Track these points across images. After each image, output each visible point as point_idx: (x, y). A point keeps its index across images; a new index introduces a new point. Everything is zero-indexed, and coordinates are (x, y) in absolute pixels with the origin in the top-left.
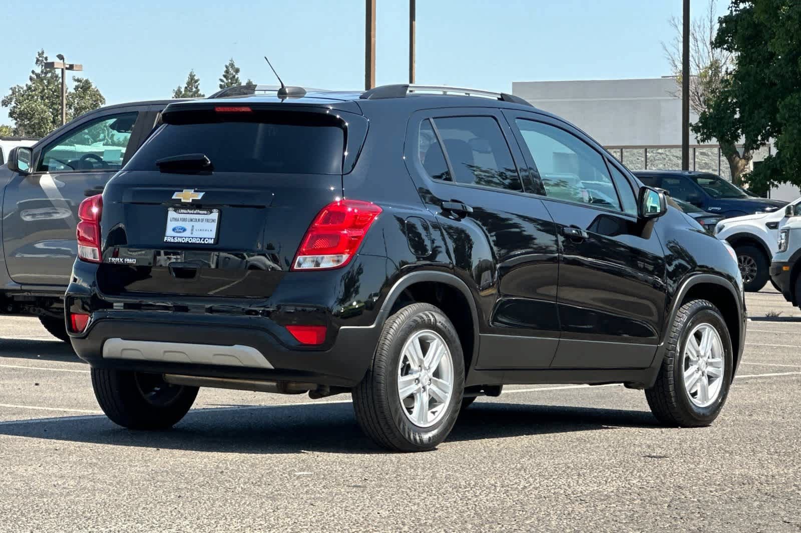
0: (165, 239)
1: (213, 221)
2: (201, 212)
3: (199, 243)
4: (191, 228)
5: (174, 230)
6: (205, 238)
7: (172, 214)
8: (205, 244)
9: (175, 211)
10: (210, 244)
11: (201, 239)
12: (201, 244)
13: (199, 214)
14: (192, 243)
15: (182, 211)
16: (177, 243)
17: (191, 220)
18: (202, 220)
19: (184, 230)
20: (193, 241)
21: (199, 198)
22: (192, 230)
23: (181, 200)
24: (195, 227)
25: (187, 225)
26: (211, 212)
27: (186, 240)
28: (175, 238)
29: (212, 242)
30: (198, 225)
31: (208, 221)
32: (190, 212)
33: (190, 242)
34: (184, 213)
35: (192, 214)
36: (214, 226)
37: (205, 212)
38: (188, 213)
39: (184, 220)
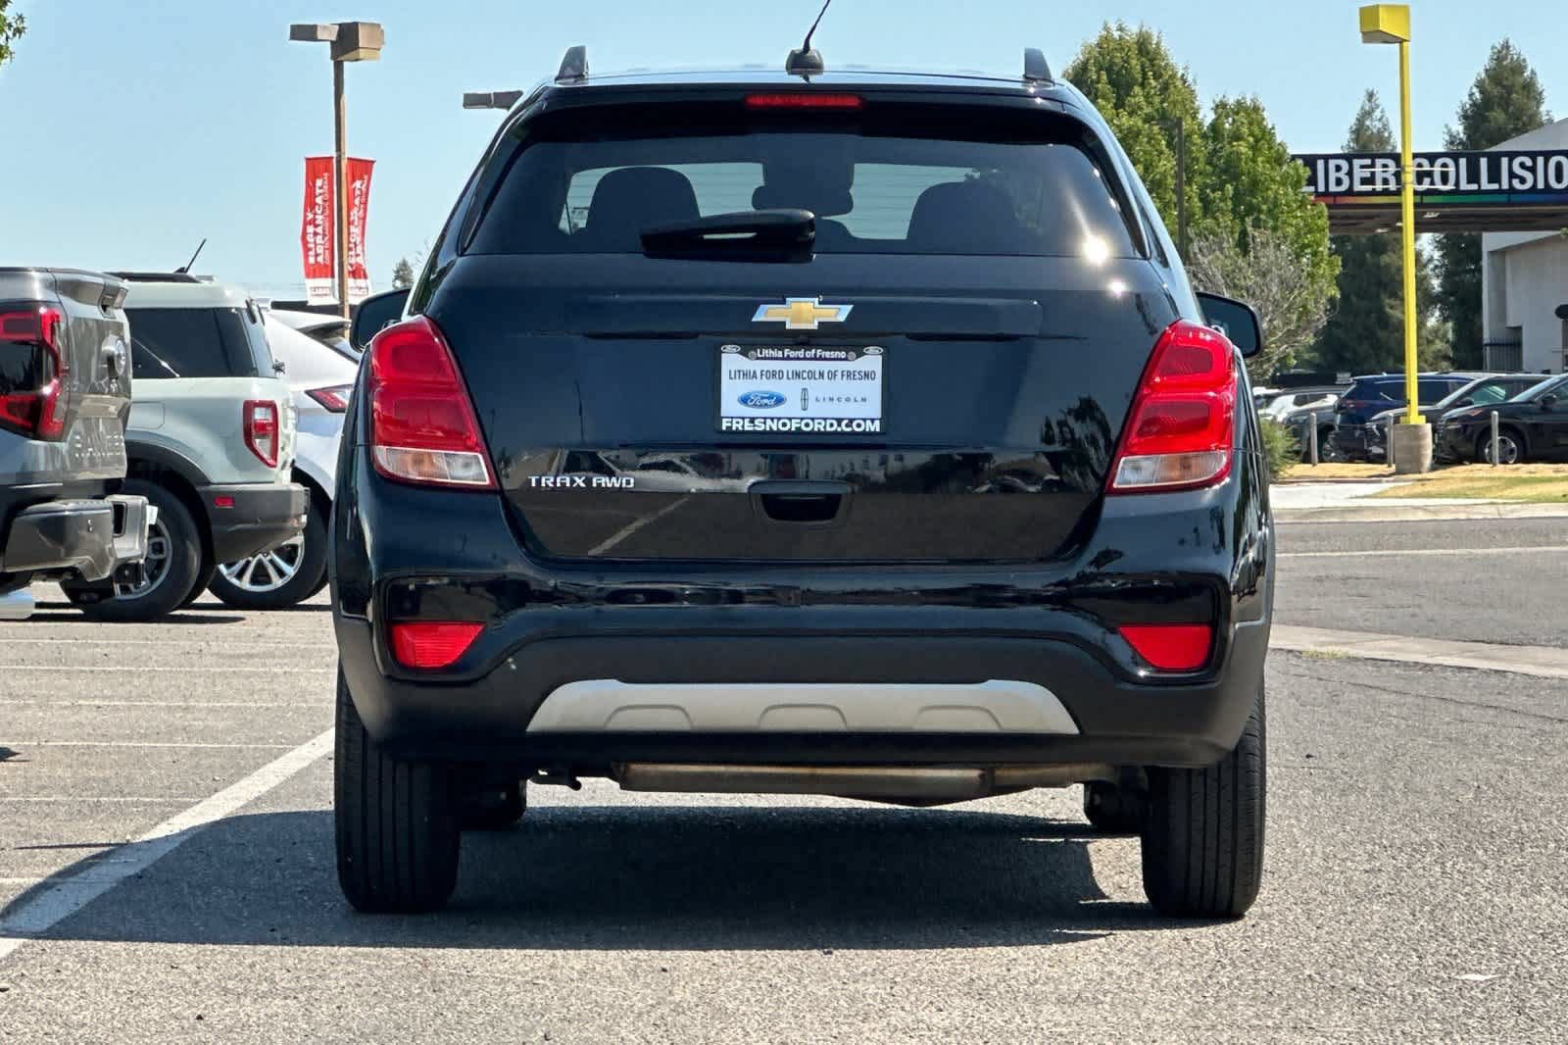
0: (725, 425)
1: (866, 375)
2: (827, 354)
3: (835, 433)
4: (799, 395)
5: (744, 400)
6: (851, 421)
7: (731, 360)
8: (853, 433)
9: (744, 353)
10: (871, 434)
11: (839, 421)
12: (843, 433)
13: (821, 359)
14: (812, 433)
15: (766, 352)
16: (764, 432)
17: (798, 375)
18: (833, 375)
19: (780, 401)
20: (818, 426)
21: (842, 318)
22: (805, 399)
23: (784, 323)
24: (810, 391)
25: (789, 389)
26: (860, 355)
27: (794, 426)
28: (756, 422)
29: (876, 427)
30: (817, 388)
31: (850, 375)
32: (793, 354)
33: (804, 429)
34: (772, 359)
35: (798, 359)
36: (874, 390)
37: (843, 354)
38: (789, 358)
39: (774, 375)
